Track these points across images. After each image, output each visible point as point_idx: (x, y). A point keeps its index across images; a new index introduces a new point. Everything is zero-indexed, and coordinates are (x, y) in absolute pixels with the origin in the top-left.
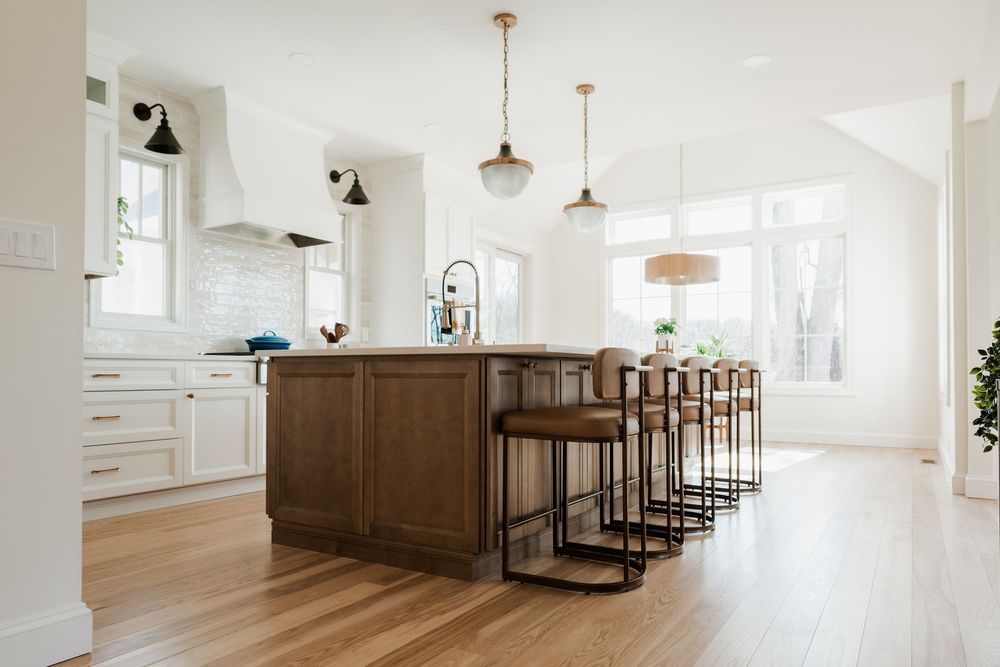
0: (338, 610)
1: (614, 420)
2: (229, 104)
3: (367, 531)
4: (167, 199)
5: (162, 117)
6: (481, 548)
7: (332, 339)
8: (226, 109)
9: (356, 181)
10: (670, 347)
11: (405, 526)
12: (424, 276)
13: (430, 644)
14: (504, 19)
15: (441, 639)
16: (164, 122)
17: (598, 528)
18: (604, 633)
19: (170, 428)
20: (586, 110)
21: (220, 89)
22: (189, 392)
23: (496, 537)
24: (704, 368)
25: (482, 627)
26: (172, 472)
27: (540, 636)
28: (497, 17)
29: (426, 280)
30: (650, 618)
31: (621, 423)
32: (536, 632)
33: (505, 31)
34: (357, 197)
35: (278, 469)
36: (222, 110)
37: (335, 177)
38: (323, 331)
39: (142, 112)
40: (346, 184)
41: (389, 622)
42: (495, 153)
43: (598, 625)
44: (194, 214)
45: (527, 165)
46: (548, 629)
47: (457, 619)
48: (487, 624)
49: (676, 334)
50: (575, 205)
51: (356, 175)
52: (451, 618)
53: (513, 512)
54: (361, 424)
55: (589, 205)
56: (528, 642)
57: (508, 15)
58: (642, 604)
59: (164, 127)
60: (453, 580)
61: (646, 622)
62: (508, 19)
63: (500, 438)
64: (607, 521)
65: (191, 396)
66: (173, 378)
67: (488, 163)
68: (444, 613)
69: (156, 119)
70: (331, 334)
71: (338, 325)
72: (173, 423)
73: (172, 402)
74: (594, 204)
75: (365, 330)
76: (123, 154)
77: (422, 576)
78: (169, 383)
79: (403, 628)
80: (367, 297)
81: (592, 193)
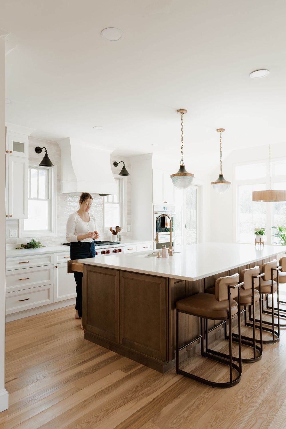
0: (106, 389)
1: (225, 308)
2: (71, 144)
3: (121, 342)
4: (48, 182)
5: (45, 153)
6: (167, 359)
7: (115, 233)
8: (70, 146)
9: (124, 167)
10: (262, 241)
11: (136, 343)
12: (153, 204)
13: (140, 418)
14: (181, 111)
15: (145, 414)
16: (46, 155)
17: (223, 337)
18: (217, 418)
19: (48, 280)
20: (221, 139)
21: (68, 138)
22: (56, 265)
23: (174, 354)
24: (273, 268)
25: (163, 407)
26: (49, 298)
27: (188, 416)
28: (178, 111)
29: (154, 206)
30: (240, 409)
31: (228, 310)
32: (186, 414)
33: (182, 116)
34: (124, 172)
35: (87, 309)
36: (69, 146)
37: (115, 164)
38: (111, 229)
39: (38, 150)
40: (120, 167)
41: (125, 400)
42: (177, 170)
43: (215, 411)
44: (59, 188)
45: (192, 175)
46: (192, 412)
47: (154, 399)
48: (167, 405)
49: (265, 234)
50: (216, 183)
51: (124, 164)
52: (151, 399)
53: (182, 339)
54: (118, 297)
55: (222, 182)
56: (182, 421)
57: (183, 110)
58: (237, 396)
59: (46, 157)
60: (155, 371)
61: (238, 411)
62: (183, 112)
63: (175, 310)
64: (228, 334)
65: (56, 267)
66: (50, 260)
67: (175, 175)
68: (148, 395)
69: (43, 153)
70: (114, 231)
71: (117, 227)
72: (49, 278)
73: (49, 270)
74: (224, 183)
75: (129, 226)
76: (30, 167)
77: (142, 367)
78: (48, 263)
79: (130, 404)
80: (130, 213)
81: (224, 176)
